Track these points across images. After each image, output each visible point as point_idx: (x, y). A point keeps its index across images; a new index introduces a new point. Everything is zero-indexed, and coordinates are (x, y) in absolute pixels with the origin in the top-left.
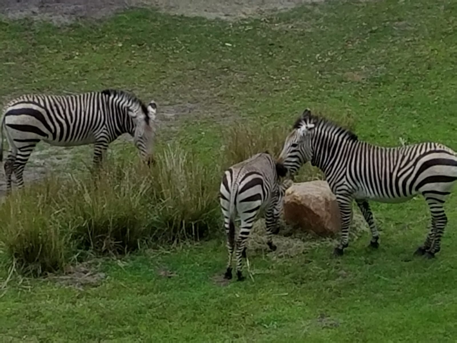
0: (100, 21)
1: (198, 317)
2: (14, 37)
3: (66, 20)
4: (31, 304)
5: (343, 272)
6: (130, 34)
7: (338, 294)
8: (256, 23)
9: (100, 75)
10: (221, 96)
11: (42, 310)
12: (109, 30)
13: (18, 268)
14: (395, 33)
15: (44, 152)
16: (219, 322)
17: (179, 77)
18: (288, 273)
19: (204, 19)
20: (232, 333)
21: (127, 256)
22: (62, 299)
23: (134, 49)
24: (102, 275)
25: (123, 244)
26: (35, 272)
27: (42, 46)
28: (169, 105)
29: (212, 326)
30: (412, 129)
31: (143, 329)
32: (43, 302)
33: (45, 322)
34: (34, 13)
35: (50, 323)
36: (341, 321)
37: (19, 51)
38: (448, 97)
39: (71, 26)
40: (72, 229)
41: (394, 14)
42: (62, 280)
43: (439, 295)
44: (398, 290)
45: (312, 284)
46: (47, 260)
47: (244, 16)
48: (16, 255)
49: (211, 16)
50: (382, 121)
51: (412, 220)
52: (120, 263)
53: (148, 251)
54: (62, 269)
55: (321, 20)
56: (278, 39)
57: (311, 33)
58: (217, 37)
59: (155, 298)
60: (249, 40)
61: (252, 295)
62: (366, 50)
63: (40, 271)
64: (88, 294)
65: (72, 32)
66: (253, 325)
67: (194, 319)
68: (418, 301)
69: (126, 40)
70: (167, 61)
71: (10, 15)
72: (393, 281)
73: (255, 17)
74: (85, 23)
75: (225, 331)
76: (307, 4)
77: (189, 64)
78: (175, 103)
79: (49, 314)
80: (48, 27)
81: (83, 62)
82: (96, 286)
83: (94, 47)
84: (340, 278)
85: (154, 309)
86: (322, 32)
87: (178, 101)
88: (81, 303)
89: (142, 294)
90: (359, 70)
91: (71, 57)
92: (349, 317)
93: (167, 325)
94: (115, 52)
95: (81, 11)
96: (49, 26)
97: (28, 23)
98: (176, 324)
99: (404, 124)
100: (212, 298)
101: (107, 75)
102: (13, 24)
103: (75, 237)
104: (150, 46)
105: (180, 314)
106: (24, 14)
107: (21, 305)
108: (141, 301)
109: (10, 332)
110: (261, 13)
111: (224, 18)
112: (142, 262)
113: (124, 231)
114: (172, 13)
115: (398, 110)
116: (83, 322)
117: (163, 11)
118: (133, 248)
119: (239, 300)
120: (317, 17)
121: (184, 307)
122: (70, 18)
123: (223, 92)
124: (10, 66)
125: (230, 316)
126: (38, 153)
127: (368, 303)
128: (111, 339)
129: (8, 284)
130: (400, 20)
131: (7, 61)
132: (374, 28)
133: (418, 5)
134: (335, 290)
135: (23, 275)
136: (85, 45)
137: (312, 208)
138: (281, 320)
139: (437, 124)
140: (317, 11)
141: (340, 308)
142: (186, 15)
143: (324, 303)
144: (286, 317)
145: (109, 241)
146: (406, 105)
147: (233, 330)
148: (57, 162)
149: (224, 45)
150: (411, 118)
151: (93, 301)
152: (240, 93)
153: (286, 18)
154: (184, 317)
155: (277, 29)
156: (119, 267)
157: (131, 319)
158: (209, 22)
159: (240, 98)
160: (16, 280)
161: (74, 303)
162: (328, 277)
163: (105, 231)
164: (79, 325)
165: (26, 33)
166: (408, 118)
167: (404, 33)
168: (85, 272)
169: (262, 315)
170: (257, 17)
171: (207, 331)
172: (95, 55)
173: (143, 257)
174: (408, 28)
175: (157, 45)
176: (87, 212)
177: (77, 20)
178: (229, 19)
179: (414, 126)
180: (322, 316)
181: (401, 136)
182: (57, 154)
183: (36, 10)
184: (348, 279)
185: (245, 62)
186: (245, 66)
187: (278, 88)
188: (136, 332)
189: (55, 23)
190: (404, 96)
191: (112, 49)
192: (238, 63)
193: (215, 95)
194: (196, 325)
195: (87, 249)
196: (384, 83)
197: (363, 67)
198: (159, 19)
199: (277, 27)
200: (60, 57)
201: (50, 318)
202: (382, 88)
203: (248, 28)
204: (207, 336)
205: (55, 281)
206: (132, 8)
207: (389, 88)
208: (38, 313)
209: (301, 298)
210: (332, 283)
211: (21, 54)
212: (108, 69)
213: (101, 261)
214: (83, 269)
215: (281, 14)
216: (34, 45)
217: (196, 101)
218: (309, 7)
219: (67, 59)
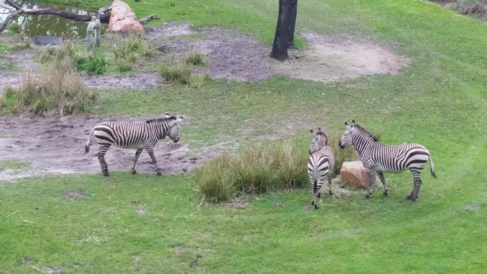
0: (261, 81)
1: (293, 226)
2: (217, 87)
3: (244, 80)
4: (211, 216)
5: (368, 207)
6: (275, 87)
7: (365, 217)
8: (338, 84)
9: (258, 106)
10: (317, 119)
11: (216, 220)
12: (265, 85)
13: (206, 199)
14: (407, 91)
15: (225, 143)
16: (304, 229)
17: (297, 109)
18: (341, 206)
19: (312, 81)
20: (309, 234)
21: (261, 195)
22: (226, 214)
23: (276, 94)
24: (248, 204)
25: (259, 189)
26: (214, 201)
27: (230, 92)
28: (290, 122)
29: (299, 231)
30: (411, 138)
31: (265, 231)
32: (217, 216)
33: (217, 225)
34: (228, 76)
35: (219, 226)
36: (365, 231)
37: (219, 94)
38: (430, 123)
39: (246, 82)
40: (233, 181)
41: (408, 81)
42: (228, 205)
43: (416, 220)
44: (395, 217)
45: (351, 212)
46: (220, 195)
47: (332, 80)
48: (205, 192)
49: (316, 80)
50: (396, 133)
51: (406, 182)
52: (257, 199)
53: (271, 193)
54: (228, 200)
55: (371, 84)
56: (348, 92)
57: (365, 89)
58: (317, 90)
59: (272, 216)
60: (334, 92)
61: (321, 217)
62: (392, 99)
63: (217, 201)
64: (239, 213)
65: (247, 85)
66: (320, 231)
67: (291, 227)
68: (405, 222)
69: (273, 90)
70: (291, 101)
71: (217, 77)
72: (393, 212)
73: (338, 81)
74: (253, 81)
75: (306, 234)
76: (364, 75)
77: (303, 103)
78: (293, 121)
79: (219, 222)
80: (235, 83)
81: (250, 100)
82: (244, 209)
83: (256, 93)
84: (367, 210)
85: (271, 221)
86: (370, 89)
87: (295, 120)
88: (236, 217)
89: (266, 214)
90: (387, 108)
91: (244, 98)
92: (369, 229)
93: (277, 229)
94: (266, 96)
95: (251, 75)
96: (235, 82)
97: (224, 81)
98: (281, 229)
99: (407, 135)
100: (301, 217)
101: (261, 107)
102: (218, 81)
103: (235, 184)
104: (284, 93)
105: (284, 224)
106: (223, 76)
107: (206, 217)
108: (266, 217)
109: (199, 230)
110: (342, 79)
111: (322, 81)
112: (269, 198)
113: (260, 183)
114: (297, 78)
115: (405, 128)
116: (235, 226)
117: (292, 77)
118: (264, 191)
119: (314, 218)
120: (369, 82)
121: (286, 221)
122: (246, 79)
123: (318, 117)
124: (213, 101)
125: (309, 226)
126: (222, 143)
127: (379, 222)
128: (248, 235)
129: (201, 206)
130: (410, 84)
131: (213, 98)
132: (397, 88)
133: (421, 77)
134: (363, 215)
135: (208, 202)
136: (252, 92)
137: (355, 174)
138: (334, 229)
139: (424, 135)
140: (369, 79)
141: (365, 224)
142: (304, 79)
143: (357, 221)
144: (337, 228)
145: (252, 187)
146: (409, 126)
147: (310, 233)
148: (231, 148)
149: (321, 94)
150: (411, 132)
151: (242, 216)
152: (326, 118)
153: (354, 82)
154: (286, 226)
155: (348, 87)
156: (256, 200)
157: (260, 226)
158: (315, 83)
159: (326, 120)
160: (205, 205)
161: (232, 217)
162: (360, 209)
163: (250, 182)
164: (233, 227)
165: (223, 85)
166: (410, 132)
167: (412, 91)
168: (239, 202)
169: (325, 226)
170: (339, 81)
171: (297, 233)
172: (256, 97)
173: (269, 196)
174: (414, 89)
175: (288, 93)
176: (242, 172)
177: (249, 80)
178: (325, 81)
179: (412, 136)
180: (356, 228)
181: (405, 141)
182: (231, 144)
183: (230, 74)
184: (370, 210)
185: (331, 103)
186: (330, 105)
187: (345, 116)
188: (261, 232)
189: (238, 81)
190: (408, 122)
191: (265, 94)
192: (327, 103)
193: (314, 118)
194: (291, 230)
195: (241, 191)
196: (399, 115)
197: (389, 107)
198: (290, 80)
199: (348, 86)
200: (239, 98)
201: (219, 224)
202: (398, 117)
203: (334, 86)
204: (297, 235)
205: (224, 206)
206: (277, 75)
207: (401, 118)
208: (214, 221)
209: (346, 219)
210: (362, 212)
211: (220, 95)
212: (262, 104)
213: (247, 197)
214: (238, 200)
215: (351, 80)
216: (227, 91)
217: (304, 120)
218: (365, 77)
219: (242, 98)
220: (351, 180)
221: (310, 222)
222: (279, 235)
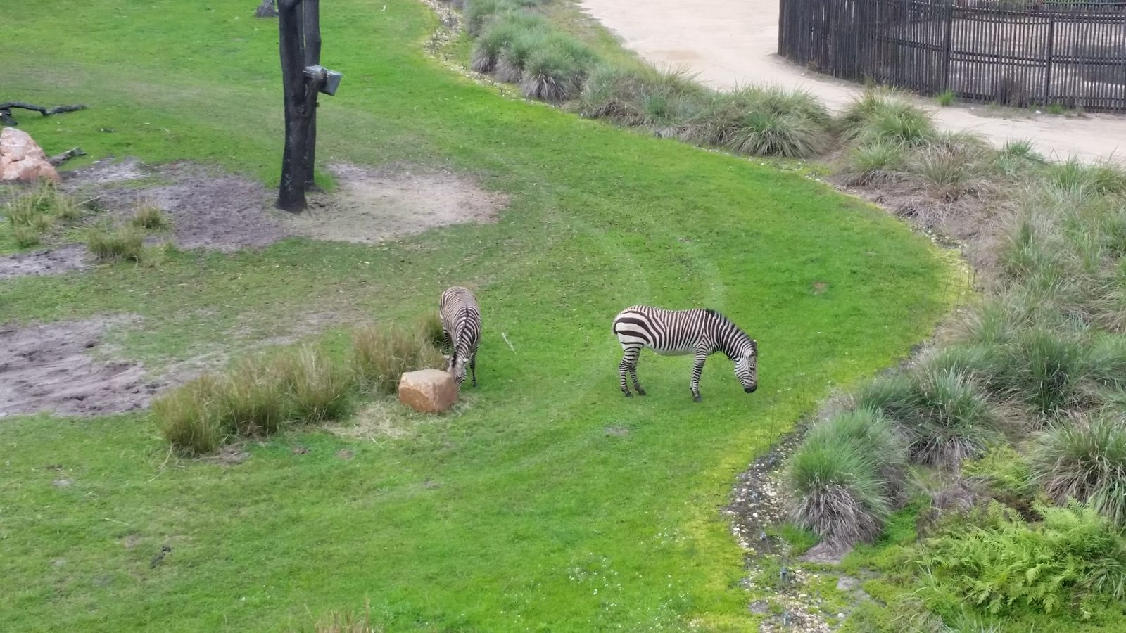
0: (262, 248)
1: (323, 484)
2: (188, 263)
3: (234, 248)
4: (183, 481)
5: (447, 443)
6: (285, 257)
7: (442, 461)
8: (391, 245)
9: (258, 291)
10: (358, 304)
11: (193, 486)
12: (269, 255)
13: (174, 452)
14: (505, 249)
15: (205, 356)
16: (342, 488)
17: (324, 290)
18: (402, 446)
19: (348, 243)
20: (351, 497)
21: (268, 438)
22: (211, 475)
23: (289, 269)
24: (246, 454)
25: (265, 429)
26: (189, 454)
27: (211, 270)
28: (314, 313)
29: (335, 492)
30: (513, 325)
31: (276, 497)
32: (195, 479)
33: (194, 495)
34: (207, 243)
35: (199, 496)
36: (442, 483)
37: (192, 274)
38: (544, 298)
39: (237, 252)
40: (220, 418)
41: (506, 233)
42: (212, 459)
43: (526, 459)
44: (492, 456)
45: (420, 454)
46: (199, 443)
47: (382, 239)
48: (173, 441)
49: (355, 240)
50: (489, 320)
51: (507, 398)
52: (262, 444)
53: (285, 433)
54: (212, 451)
55: (445, 240)
56: (409, 257)
57: (436, 251)
58: (358, 256)
59: (288, 471)
60: (385, 258)
61: (370, 465)
62: (480, 263)
63: (193, 453)
64: (233, 470)
65: (238, 257)
66: (369, 489)
67: (320, 487)
68: (508, 464)
69: (283, 262)
70: (315, 278)
71: (187, 246)
72: (488, 449)
73: (391, 240)
74: (249, 250)
75: (344, 496)
76: (434, 228)
77: (333, 280)
78: (319, 312)
79: (199, 488)
80: (219, 255)
81: (246, 280)
82: (240, 464)
83: (255, 269)
84: (445, 449)
85: (287, 481)
86: (445, 250)
87: (321, 309)
88: (227, 478)
89: (278, 468)
90: (473, 279)
91: (235, 278)
92: (449, 479)
93: (296, 492)
94: (272, 272)
95: (246, 240)
96: (218, 253)
97: (201, 251)
98: (304, 492)
99: (506, 321)
100: (337, 469)
101: (264, 291)
102: (189, 253)
103: (222, 423)
104: (302, 266)
105: (308, 483)
106: (198, 244)
107: (176, 482)
108: (277, 474)
109: (165, 504)
110: (397, 236)
111: (365, 241)
112: (283, 442)
113: (265, 417)
114: (322, 239)
115: (503, 310)
116: (226, 493)
117: (315, 238)
118: (273, 430)
119: (358, 470)
120: (442, 238)
121: (312, 478)
122: (236, 246)
123: (359, 301)
124: (183, 287)
125: (350, 483)
126: (200, 357)
127: (466, 467)
128: (249, 506)
129: (167, 464)
130: (509, 238)
131: (181, 283)
132: (488, 245)
133: (526, 225)
134: (440, 458)
135: (179, 456)
136: (248, 267)
137: (423, 392)
138: (393, 485)
139: (534, 320)
140: (442, 233)
141: (442, 473)
142: (334, 240)
143: (430, 469)
144: (397, 482)
145: (252, 425)
146: (510, 306)
147: (352, 494)
148: (216, 363)
149: (363, 263)
150: (513, 316)
151: (237, 475)
152: (374, 302)
153: (416, 240)
154: (311, 486)
155: (408, 249)
156: (260, 447)
157: (267, 489)
158: (353, 245)
159: (373, 305)
160: (173, 462)
161: (220, 478)
162: (435, 448)
163: (248, 418)
164: (222, 495)
165: (199, 260)
166: (511, 316)
167: (513, 247)
168: (232, 453)
169: (378, 481)
170: (393, 239)
171: (330, 496)
172: (255, 275)
173: (281, 438)
174: (516, 244)
175: (308, 265)
176: (233, 403)
177: (242, 247)
178: (369, 242)
179: (515, 322)
180: (428, 480)
181: (504, 331)
182: (216, 357)
183: (208, 240)
184: (450, 449)
185: (380, 277)
186: (379, 280)
187: (405, 296)
188: (271, 500)
189: (224, 250)
190: (508, 299)
191: (269, 270)
192: (374, 277)
193: (353, 304)
194: (320, 492)
195: (234, 433)
196: (493, 289)
197: (477, 277)
198: (311, 244)
199: (408, 247)
200: (226, 279)
201: (199, 492)
202: (491, 293)
203: (384, 249)
204: (330, 500)
205: (206, 460)
206: (290, 236)
207: (497, 293)
208: (190, 488)
209: (411, 466)
210: (437, 453)
211: (194, 277)
212: (265, 286)
213: (246, 442)
214: (230, 450)
215: (412, 237)
216: (205, 269)
217: (337, 309)
218: (436, 230)
219: (231, 279)
220: (417, 401)
221: (353, 476)
222: (301, 502)
